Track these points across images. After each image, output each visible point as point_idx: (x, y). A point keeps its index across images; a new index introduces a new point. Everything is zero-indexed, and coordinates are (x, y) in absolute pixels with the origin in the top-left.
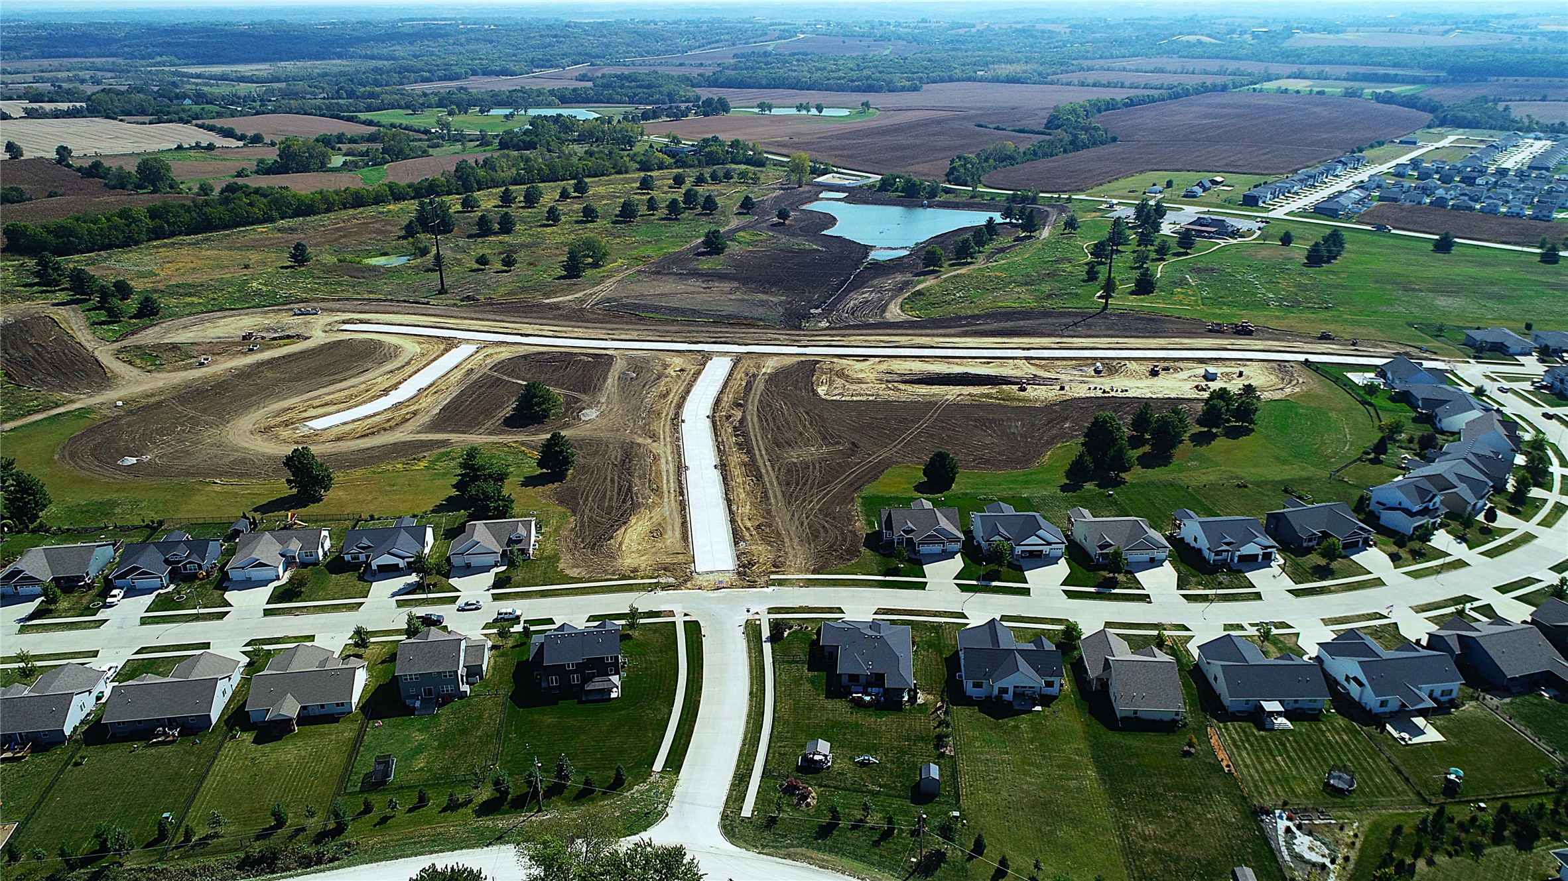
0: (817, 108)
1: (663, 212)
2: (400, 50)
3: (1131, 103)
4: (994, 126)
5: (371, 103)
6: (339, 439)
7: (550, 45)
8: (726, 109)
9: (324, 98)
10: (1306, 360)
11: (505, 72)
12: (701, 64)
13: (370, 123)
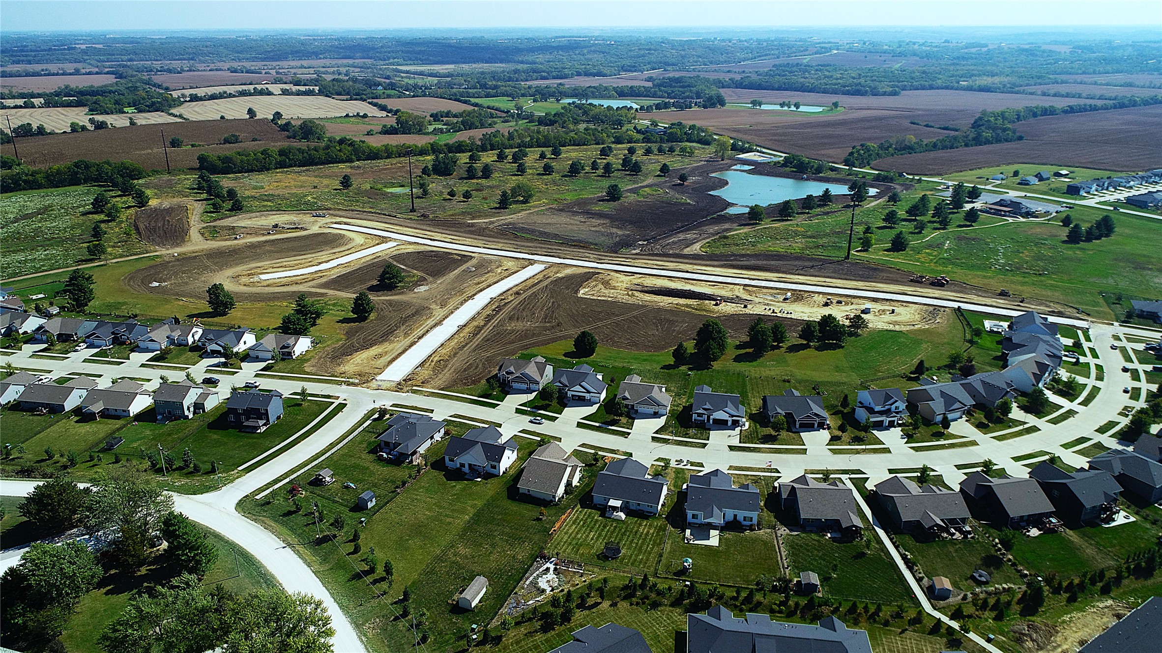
0: (795, 106)
1: (600, 172)
2: (540, 58)
3: (1071, 110)
4: (925, 123)
5: (489, 92)
6: (268, 286)
7: (643, 56)
8: (722, 103)
9: (465, 88)
10: (959, 307)
11: (599, 74)
12: (744, 72)
13: (476, 105)
